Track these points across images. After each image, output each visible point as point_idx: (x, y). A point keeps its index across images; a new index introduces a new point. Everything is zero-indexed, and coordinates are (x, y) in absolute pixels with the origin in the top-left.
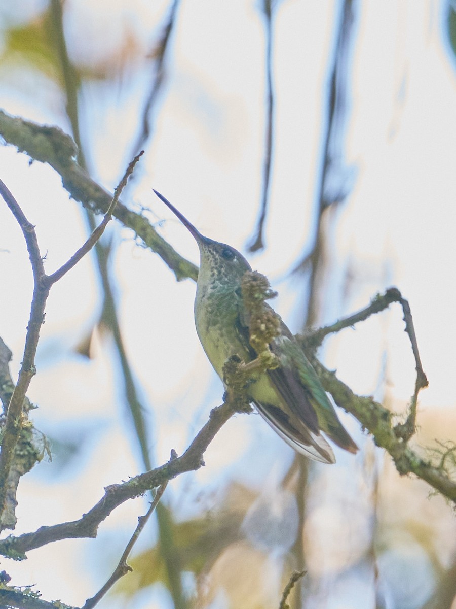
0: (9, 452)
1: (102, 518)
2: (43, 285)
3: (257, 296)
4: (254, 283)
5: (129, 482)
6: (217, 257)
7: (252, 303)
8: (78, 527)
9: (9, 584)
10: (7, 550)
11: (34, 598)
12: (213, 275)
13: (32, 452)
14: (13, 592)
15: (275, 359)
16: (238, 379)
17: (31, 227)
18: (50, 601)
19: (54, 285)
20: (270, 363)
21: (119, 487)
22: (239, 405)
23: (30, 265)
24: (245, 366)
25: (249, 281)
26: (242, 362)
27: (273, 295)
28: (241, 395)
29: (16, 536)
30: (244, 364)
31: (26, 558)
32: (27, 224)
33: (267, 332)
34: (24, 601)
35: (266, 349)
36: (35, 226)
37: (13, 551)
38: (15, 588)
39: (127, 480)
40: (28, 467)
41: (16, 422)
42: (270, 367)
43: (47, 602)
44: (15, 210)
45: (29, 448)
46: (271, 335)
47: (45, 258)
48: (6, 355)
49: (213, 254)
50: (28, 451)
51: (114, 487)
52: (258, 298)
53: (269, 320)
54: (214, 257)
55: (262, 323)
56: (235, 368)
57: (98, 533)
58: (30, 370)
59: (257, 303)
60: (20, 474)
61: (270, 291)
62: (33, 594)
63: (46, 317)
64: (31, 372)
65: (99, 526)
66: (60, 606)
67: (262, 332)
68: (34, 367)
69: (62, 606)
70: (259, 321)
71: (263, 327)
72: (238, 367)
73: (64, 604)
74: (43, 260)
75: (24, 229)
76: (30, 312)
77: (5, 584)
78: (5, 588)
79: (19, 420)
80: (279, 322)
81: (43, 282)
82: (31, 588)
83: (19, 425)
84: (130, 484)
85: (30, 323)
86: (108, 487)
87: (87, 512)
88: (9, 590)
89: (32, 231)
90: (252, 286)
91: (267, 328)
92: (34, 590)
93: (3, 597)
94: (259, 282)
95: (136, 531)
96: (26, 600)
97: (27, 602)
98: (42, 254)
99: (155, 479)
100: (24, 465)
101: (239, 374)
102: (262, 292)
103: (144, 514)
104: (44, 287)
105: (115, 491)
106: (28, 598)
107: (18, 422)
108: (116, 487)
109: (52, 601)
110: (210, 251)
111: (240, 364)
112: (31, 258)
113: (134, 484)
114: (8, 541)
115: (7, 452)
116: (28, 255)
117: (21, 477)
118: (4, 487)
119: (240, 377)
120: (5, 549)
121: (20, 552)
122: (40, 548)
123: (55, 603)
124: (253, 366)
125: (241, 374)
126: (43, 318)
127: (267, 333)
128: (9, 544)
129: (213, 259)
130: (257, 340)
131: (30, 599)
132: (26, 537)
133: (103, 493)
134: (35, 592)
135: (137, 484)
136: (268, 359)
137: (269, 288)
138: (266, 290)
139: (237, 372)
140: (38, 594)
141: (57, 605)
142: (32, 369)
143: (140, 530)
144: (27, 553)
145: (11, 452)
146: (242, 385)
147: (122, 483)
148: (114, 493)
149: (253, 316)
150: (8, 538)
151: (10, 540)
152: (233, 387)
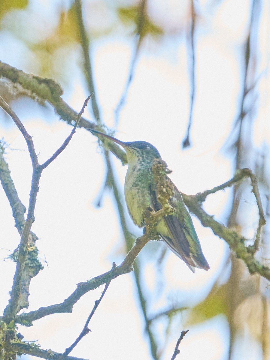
0: (21, 265)
1: (75, 301)
2: (38, 170)
3: (160, 172)
4: (159, 165)
5: (90, 281)
6: (138, 150)
7: (158, 177)
8: (61, 307)
9: (22, 340)
10: (22, 320)
11: (36, 348)
12: (139, 160)
13: (38, 264)
14: (25, 345)
15: (172, 208)
16: (151, 221)
17: (30, 137)
18: (45, 350)
19: (44, 170)
20: (169, 211)
21: (84, 283)
22: (152, 236)
23: (30, 159)
24: (155, 213)
25: (156, 164)
26: (153, 211)
27: (170, 172)
28: (153, 230)
29: (26, 313)
30: (155, 212)
31: (32, 325)
32: (28, 135)
33: (166, 192)
34: (31, 350)
35: (167, 203)
36: (32, 137)
37: (25, 321)
38: (26, 343)
39: (89, 279)
40: (36, 273)
41: (25, 248)
42: (169, 213)
43: (43, 350)
44: (21, 128)
45: (36, 262)
46: (169, 195)
47: (38, 155)
48: (22, 210)
49: (135, 149)
50: (36, 264)
51: (82, 284)
52: (162, 173)
53: (167, 186)
54: (137, 151)
55: (164, 187)
56: (149, 214)
57: (73, 310)
58: (32, 218)
59: (161, 176)
60: (31, 277)
61: (168, 169)
62: (36, 346)
63: (40, 188)
64: (32, 220)
65: (73, 306)
66: (51, 352)
67: (164, 193)
68: (34, 217)
69: (52, 352)
70: (162, 186)
71: (164, 190)
72: (151, 214)
73: (53, 351)
74: (37, 156)
75: (26, 138)
76: (31, 185)
77: (20, 341)
78: (20, 343)
79: (27, 247)
80: (173, 187)
81: (37, 168)
82: (35, 342)
83: (26, 250)
84: (91, 282)
85: (31, 192)
86: (78, 284)
87: (66, 298)
88: (22, 343)
89: (31, 140)
90: (158, 167)
91: (167, 190)
92: (36, 343)
93: (19, 348)
94: (162, 164)
95: (94, 309)
96: (32, 349)
97: (32, 350)
98: (37, 153)
99: (105, 278)
100: (34, 272)
101: (152, 218)
102: (164, 170)
103: (98, 299)
104: (38, 171)
105: (82, 286)
106: (33, 348)
107: (26, 249)
108: (83, 284)
109: (47, 350)
110: (133, 148)
111: (152, 212)
112: (30, 155)
113: (93, 282)
114: (22, 316)
115: (20, 265)
116: (29, 153)
117: (32, 279)
118: (19, 285)
119: (152, 219)
120: (20, 320)
121: (29, 322)
122: (41, 319)
123: (48, 351)
124: (160, 213)
125: (153, 217)
126: (38, 189)
127: (167, 194)
128: (23, 317)
129: (136, 152)
130: (161, 198)
131: (34, 349)
132: (32, 313)
133: (75, 288)
134: (37, 345)
135: (94, 281)
136: (168, 209)
137: (167, 168)
138: (166, 169)
139: (150, 217)
140: (39, 346)
141: (49, 352)
142: (33, 218)
143: (96, 309)
144: (33, 322)
145: (22, 265)
146: (153, 224)
147: (87, 281)
148: (82, 287)
149: (159, 184)
150: (22, 314)
151: (23, 315)
152: (149, 225)
